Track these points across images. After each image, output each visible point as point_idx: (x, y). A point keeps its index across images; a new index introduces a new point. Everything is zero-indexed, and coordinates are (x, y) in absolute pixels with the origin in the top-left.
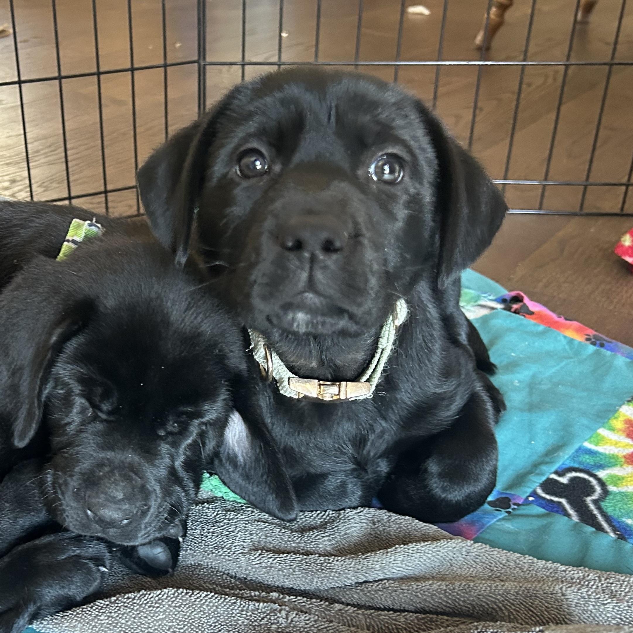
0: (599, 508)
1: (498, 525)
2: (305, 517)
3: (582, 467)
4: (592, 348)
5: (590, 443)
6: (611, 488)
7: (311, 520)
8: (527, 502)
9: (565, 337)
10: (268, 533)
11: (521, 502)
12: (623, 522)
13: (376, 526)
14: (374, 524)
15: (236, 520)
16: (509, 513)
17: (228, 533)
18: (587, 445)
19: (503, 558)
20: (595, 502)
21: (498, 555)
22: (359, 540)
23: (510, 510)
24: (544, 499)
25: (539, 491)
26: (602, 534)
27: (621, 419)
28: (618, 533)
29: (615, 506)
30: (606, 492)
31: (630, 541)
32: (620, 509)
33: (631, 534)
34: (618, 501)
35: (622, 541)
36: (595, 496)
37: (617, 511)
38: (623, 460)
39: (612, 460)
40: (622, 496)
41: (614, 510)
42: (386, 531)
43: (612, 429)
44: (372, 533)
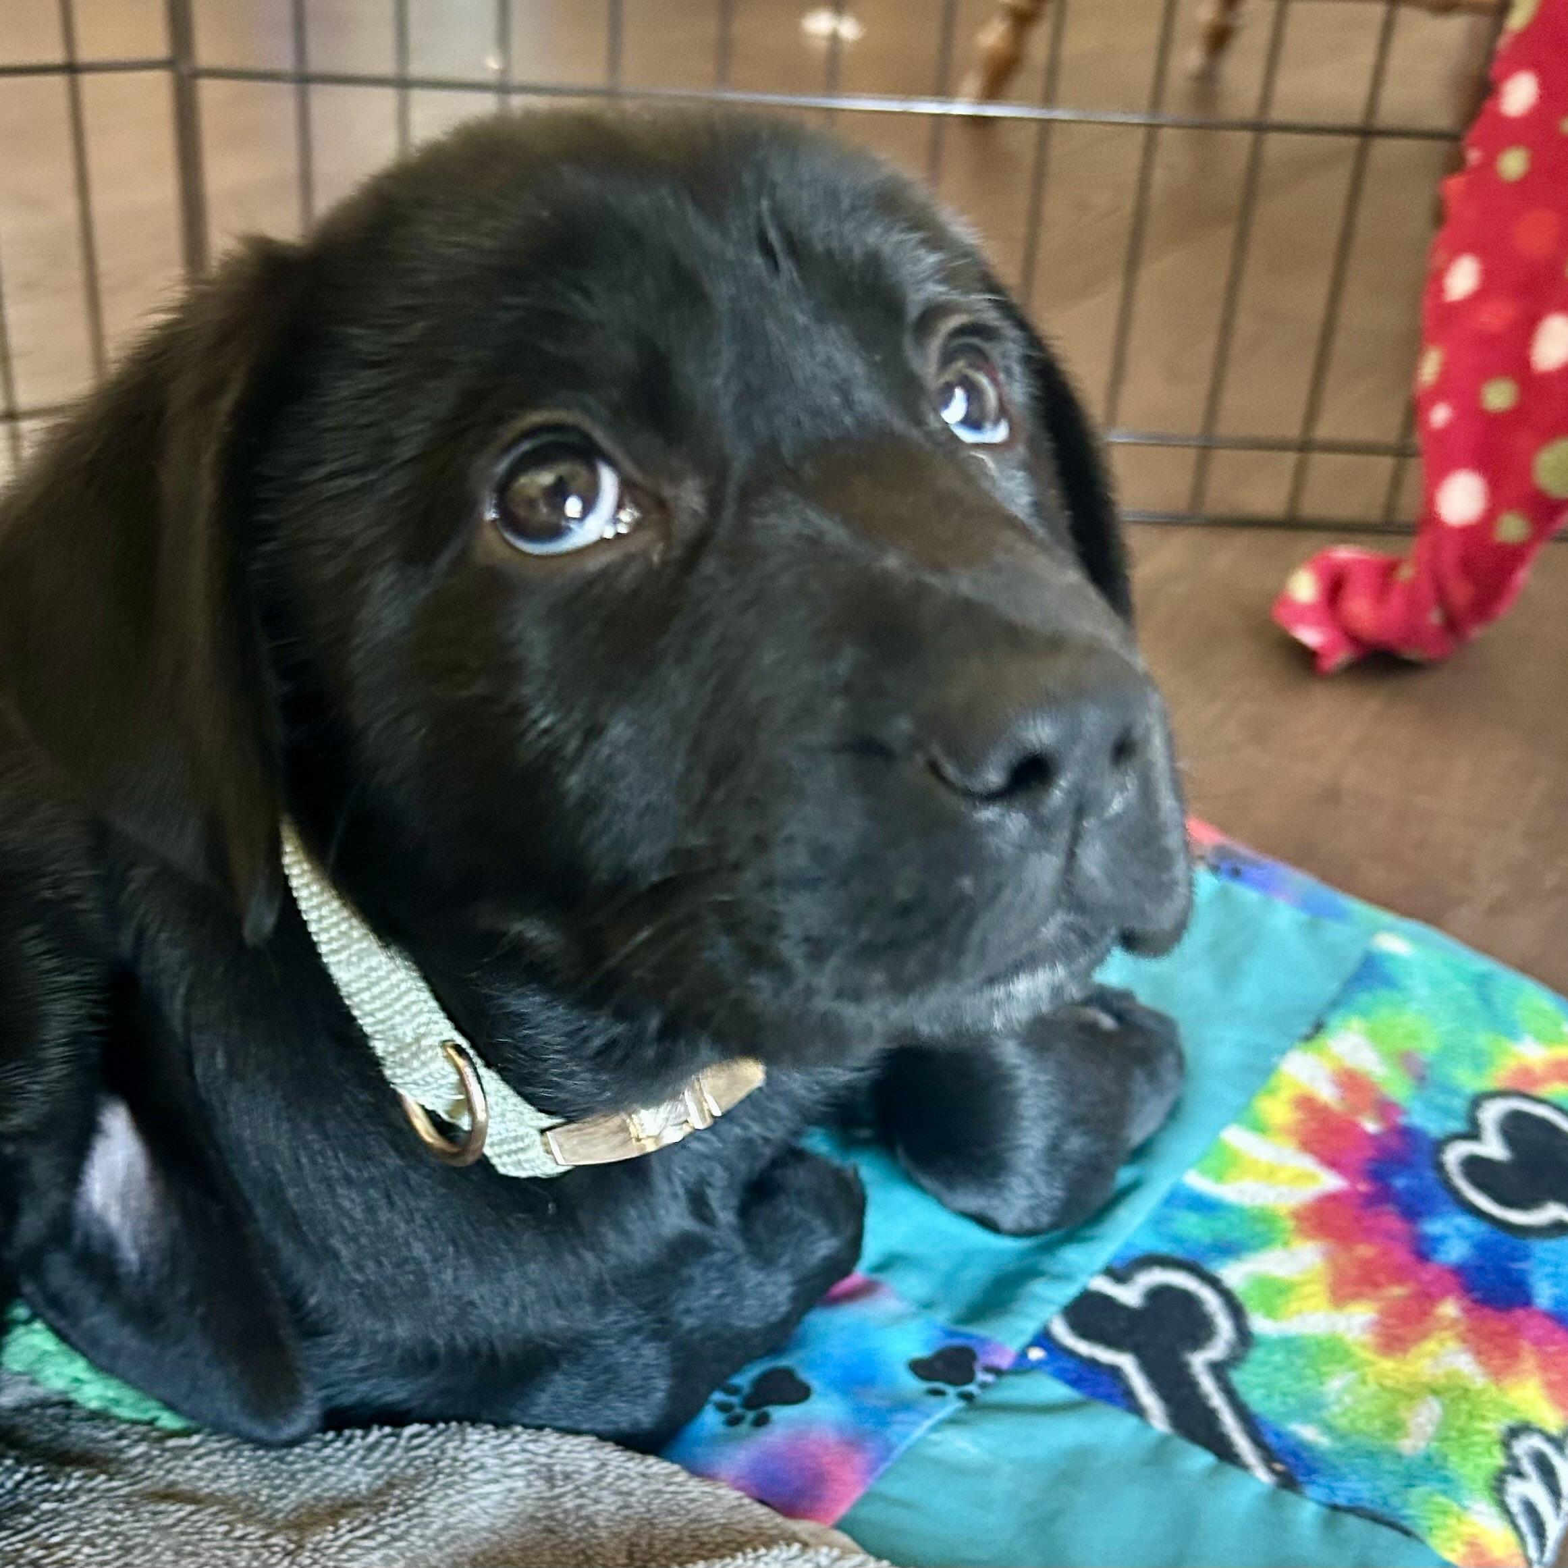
0: (1229, 1392)
1: (936, 1444)
2: (325, 1461)
3: (1178, 1253)
5: (1203, 1172)
6: (1259, 1324)
7: (342, 1473)
8: (1022, 1366)
10: (187, 1543)
11: (1005, 1362)
12: (1291, 1435)
13: (557, 1491)
14: (550, 1480)
15: (83, 1499)
16: (967, 1397)
17: (40, 1553)
18: (1197, 1181)
20: (1218, 1370)
22: (493, 1544)
23: (972, 1388)
24: (1071, 1354)
25: (1062, 1332)
26: (1233, 1472)
27: (1286, 1094)
28: (1279, 1467)
29: (1269, 1387)
30: (1244, 1337)
31: (1312, 1491)
32: (1285, 1394)
33: (1311, 1471)
34: (1277, 1369)
35: (1288, 1496)
36: (1217, 1350)
37: (1277, 1399)
38: (1290, 1224)
39: (1260, 1228)
40: (1289, 1352)
41: (1269, 1397)
42: (583, 1513)
43: (1260, 1128)
44: (540, 1515)
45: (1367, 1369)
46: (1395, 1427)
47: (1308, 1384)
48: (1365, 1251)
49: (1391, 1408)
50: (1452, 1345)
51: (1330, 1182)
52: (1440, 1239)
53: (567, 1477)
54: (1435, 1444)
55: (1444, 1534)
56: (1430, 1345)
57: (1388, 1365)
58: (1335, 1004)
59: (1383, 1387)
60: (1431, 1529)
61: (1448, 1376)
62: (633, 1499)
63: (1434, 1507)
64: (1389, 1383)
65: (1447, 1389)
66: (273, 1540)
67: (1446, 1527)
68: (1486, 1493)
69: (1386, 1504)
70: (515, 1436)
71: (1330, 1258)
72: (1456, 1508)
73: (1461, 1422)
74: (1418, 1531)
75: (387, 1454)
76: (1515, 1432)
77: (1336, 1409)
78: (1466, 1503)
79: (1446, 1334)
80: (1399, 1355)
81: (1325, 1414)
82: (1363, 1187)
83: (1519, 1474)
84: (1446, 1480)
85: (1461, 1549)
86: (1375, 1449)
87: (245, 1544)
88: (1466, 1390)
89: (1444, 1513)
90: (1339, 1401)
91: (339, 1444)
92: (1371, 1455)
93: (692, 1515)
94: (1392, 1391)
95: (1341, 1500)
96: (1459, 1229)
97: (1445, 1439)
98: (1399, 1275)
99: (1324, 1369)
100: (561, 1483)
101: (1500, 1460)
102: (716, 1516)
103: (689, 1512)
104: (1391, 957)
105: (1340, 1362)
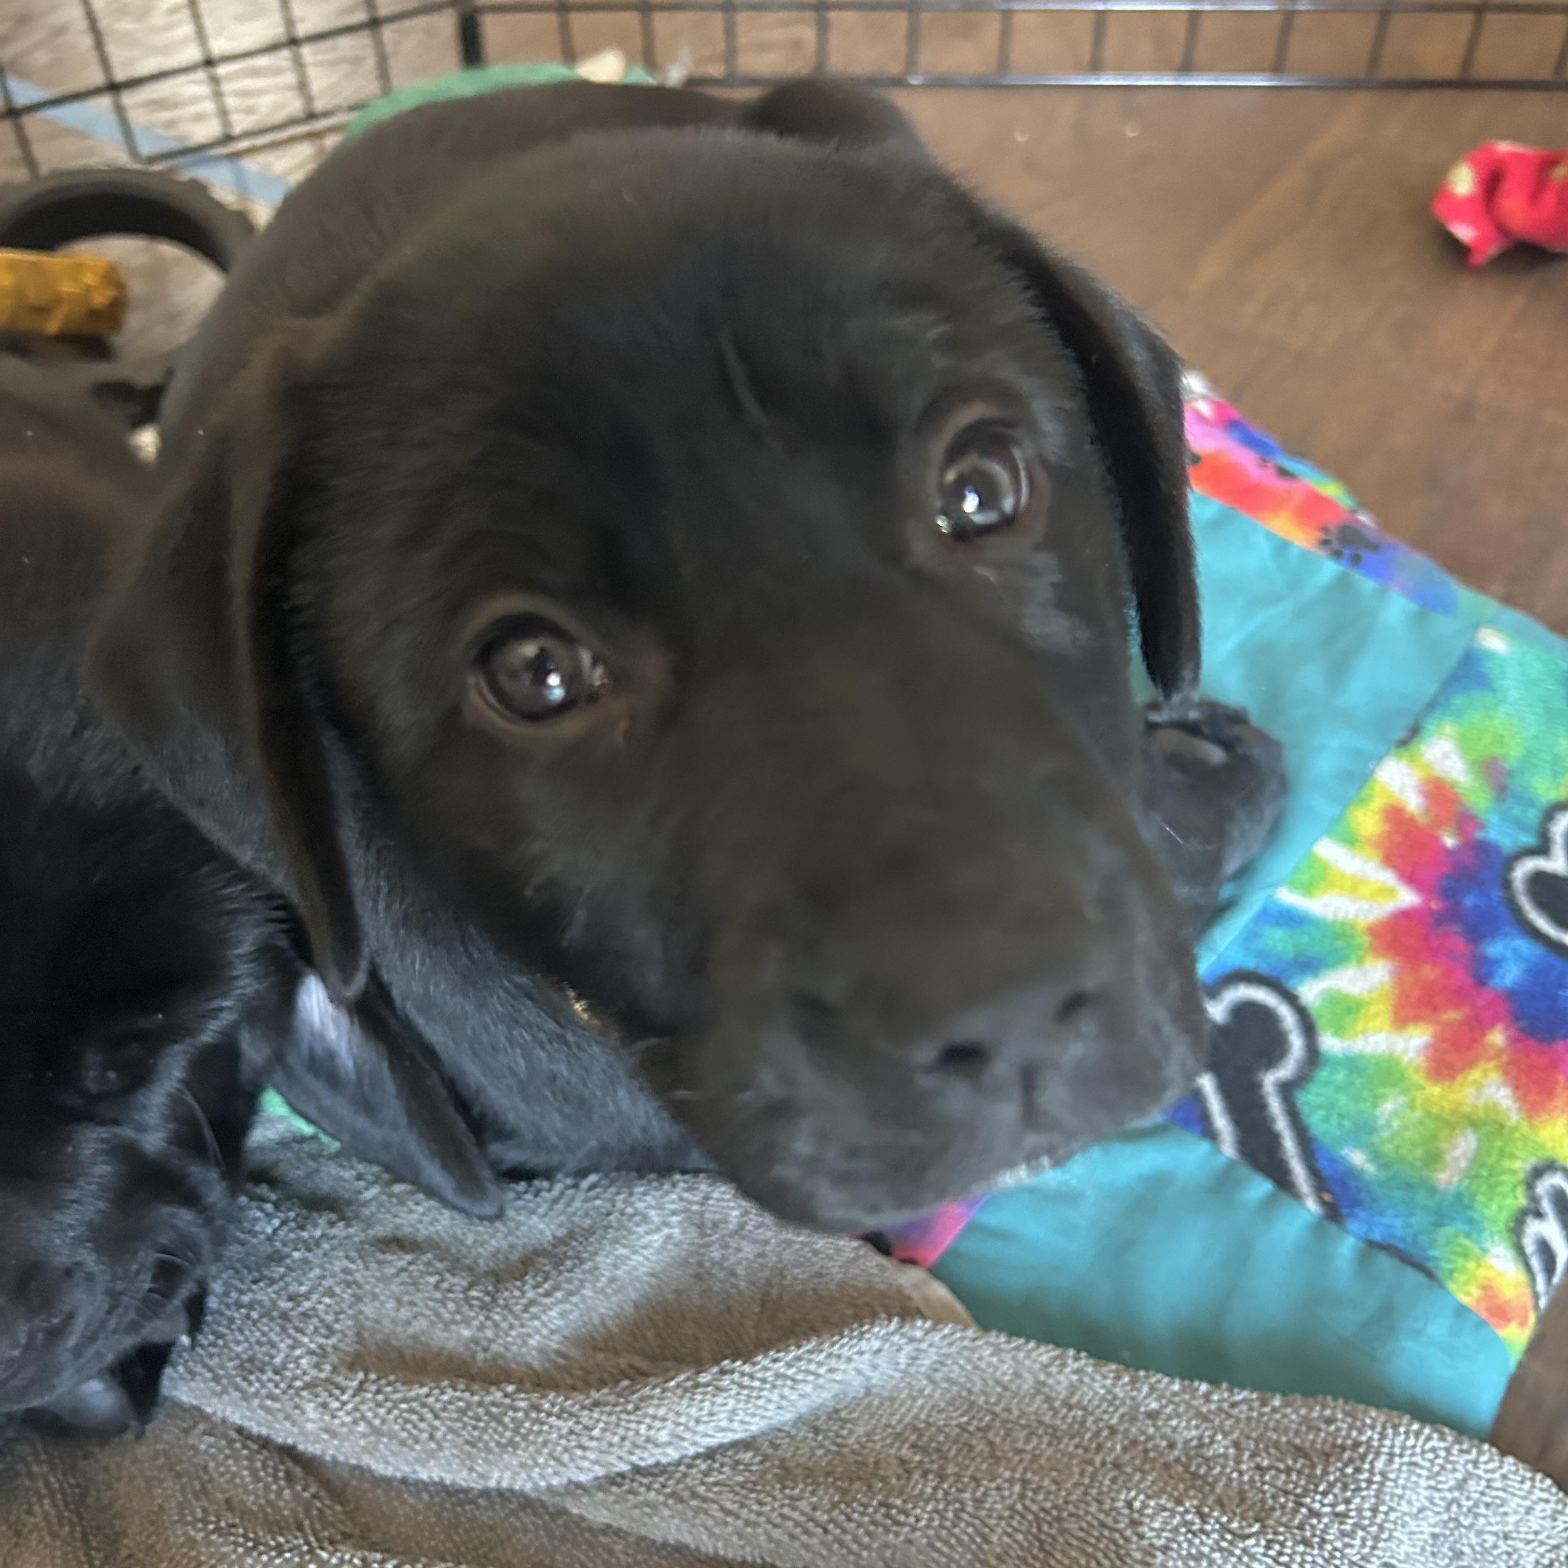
0: (1293, 1114)
3: (1264, 969)
4: (1329, 569)
5: (1295, 888)
6: (1329, 1043)
9: (1270, 536)
12: (1342, 1161)
13: (707, 1239)
14: (702, 1228)
15: (326, 1247)
18: (1287, 897)
19: (1005, 1367)
20: (1286, 1090)
21: (994, 1360)
26: (1285, 1199)
27: (1376, 804)
28: (1327, 1197)
29: (1329, 1107)
30: (1313, 1056)
31: (1353, 1225)
32: (1341, 1116)
33: (1356, 1203)
34: (1339, 1089)
35: (1332, 1228)
36: (1285, 1071)
37: (1334, 1121)
38: (1366, 940)
39: (1340, 943)
40: (1351, 1071)
41: (1327, 1119)
42: (726, 1264)
43: (1350, 840)
44: (692, 1260)
45: (1418, 1094)
46: (1434, 1158)
47: (1362, 1106)
48: (1429, 972)
49: (1434, 1137)
50: (1495, 1077)
51: (1407, 898)
52: (1496, 963)
53: (715, 1225)
54: (1466, 1182)
55: (1462, 1278)
56: (1475, 1075)
57: (1436, 1090)
58: (1432, 706)
59: (1428, 1113)
60: (1452, 1272)
61: (1486, 1109)
62: (768, 1248)
63: (1457, 1249)
64: (1435, 1110)
65: (1485, 1124)
66: (474, 1293)
67: (1464, 1270)
68: (1506, 1235)
69: (1414, 1243)
70: (674, 1185)
71: (1397, 975)
72: (1477, 1251)
73: (1492, 1160)
74: (1439, 1274)
75: (569, 1205)
76: (1538, 1173)
77: (1385, 1134)
78: (1487, 1245)
79: (1491, 1065)
80: (1447, 1083)
81: (1374, 1139)
82: (1434, 905)
83: (1539, 1215)
84: (1471, 1221)
85: (1476, 1292)
86: (1414, 1180)
87: (451, 1295)
88: (1502, 1126)
89: (1465, 1255)
90: (1388, 1125)
91: (529, 1196)
92: (1410, 1187)
93: (816, 1268)
94: (1438, 1118)
95: (1377, 1236)
96: (1515, 951)
97: (1477, 1177)
98: (1458, 997)
99: (1381, 1091)
100: (709, 1232)
101: (1522, 1201)
102: (835, 1270)
103: (813, 1264)
104: (1490, 655)
105: (1394, 1085)
